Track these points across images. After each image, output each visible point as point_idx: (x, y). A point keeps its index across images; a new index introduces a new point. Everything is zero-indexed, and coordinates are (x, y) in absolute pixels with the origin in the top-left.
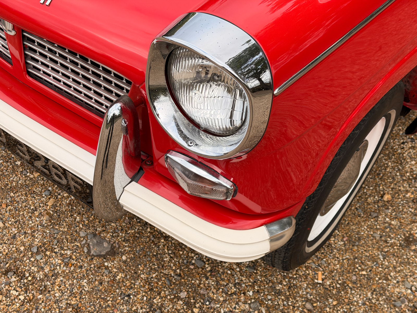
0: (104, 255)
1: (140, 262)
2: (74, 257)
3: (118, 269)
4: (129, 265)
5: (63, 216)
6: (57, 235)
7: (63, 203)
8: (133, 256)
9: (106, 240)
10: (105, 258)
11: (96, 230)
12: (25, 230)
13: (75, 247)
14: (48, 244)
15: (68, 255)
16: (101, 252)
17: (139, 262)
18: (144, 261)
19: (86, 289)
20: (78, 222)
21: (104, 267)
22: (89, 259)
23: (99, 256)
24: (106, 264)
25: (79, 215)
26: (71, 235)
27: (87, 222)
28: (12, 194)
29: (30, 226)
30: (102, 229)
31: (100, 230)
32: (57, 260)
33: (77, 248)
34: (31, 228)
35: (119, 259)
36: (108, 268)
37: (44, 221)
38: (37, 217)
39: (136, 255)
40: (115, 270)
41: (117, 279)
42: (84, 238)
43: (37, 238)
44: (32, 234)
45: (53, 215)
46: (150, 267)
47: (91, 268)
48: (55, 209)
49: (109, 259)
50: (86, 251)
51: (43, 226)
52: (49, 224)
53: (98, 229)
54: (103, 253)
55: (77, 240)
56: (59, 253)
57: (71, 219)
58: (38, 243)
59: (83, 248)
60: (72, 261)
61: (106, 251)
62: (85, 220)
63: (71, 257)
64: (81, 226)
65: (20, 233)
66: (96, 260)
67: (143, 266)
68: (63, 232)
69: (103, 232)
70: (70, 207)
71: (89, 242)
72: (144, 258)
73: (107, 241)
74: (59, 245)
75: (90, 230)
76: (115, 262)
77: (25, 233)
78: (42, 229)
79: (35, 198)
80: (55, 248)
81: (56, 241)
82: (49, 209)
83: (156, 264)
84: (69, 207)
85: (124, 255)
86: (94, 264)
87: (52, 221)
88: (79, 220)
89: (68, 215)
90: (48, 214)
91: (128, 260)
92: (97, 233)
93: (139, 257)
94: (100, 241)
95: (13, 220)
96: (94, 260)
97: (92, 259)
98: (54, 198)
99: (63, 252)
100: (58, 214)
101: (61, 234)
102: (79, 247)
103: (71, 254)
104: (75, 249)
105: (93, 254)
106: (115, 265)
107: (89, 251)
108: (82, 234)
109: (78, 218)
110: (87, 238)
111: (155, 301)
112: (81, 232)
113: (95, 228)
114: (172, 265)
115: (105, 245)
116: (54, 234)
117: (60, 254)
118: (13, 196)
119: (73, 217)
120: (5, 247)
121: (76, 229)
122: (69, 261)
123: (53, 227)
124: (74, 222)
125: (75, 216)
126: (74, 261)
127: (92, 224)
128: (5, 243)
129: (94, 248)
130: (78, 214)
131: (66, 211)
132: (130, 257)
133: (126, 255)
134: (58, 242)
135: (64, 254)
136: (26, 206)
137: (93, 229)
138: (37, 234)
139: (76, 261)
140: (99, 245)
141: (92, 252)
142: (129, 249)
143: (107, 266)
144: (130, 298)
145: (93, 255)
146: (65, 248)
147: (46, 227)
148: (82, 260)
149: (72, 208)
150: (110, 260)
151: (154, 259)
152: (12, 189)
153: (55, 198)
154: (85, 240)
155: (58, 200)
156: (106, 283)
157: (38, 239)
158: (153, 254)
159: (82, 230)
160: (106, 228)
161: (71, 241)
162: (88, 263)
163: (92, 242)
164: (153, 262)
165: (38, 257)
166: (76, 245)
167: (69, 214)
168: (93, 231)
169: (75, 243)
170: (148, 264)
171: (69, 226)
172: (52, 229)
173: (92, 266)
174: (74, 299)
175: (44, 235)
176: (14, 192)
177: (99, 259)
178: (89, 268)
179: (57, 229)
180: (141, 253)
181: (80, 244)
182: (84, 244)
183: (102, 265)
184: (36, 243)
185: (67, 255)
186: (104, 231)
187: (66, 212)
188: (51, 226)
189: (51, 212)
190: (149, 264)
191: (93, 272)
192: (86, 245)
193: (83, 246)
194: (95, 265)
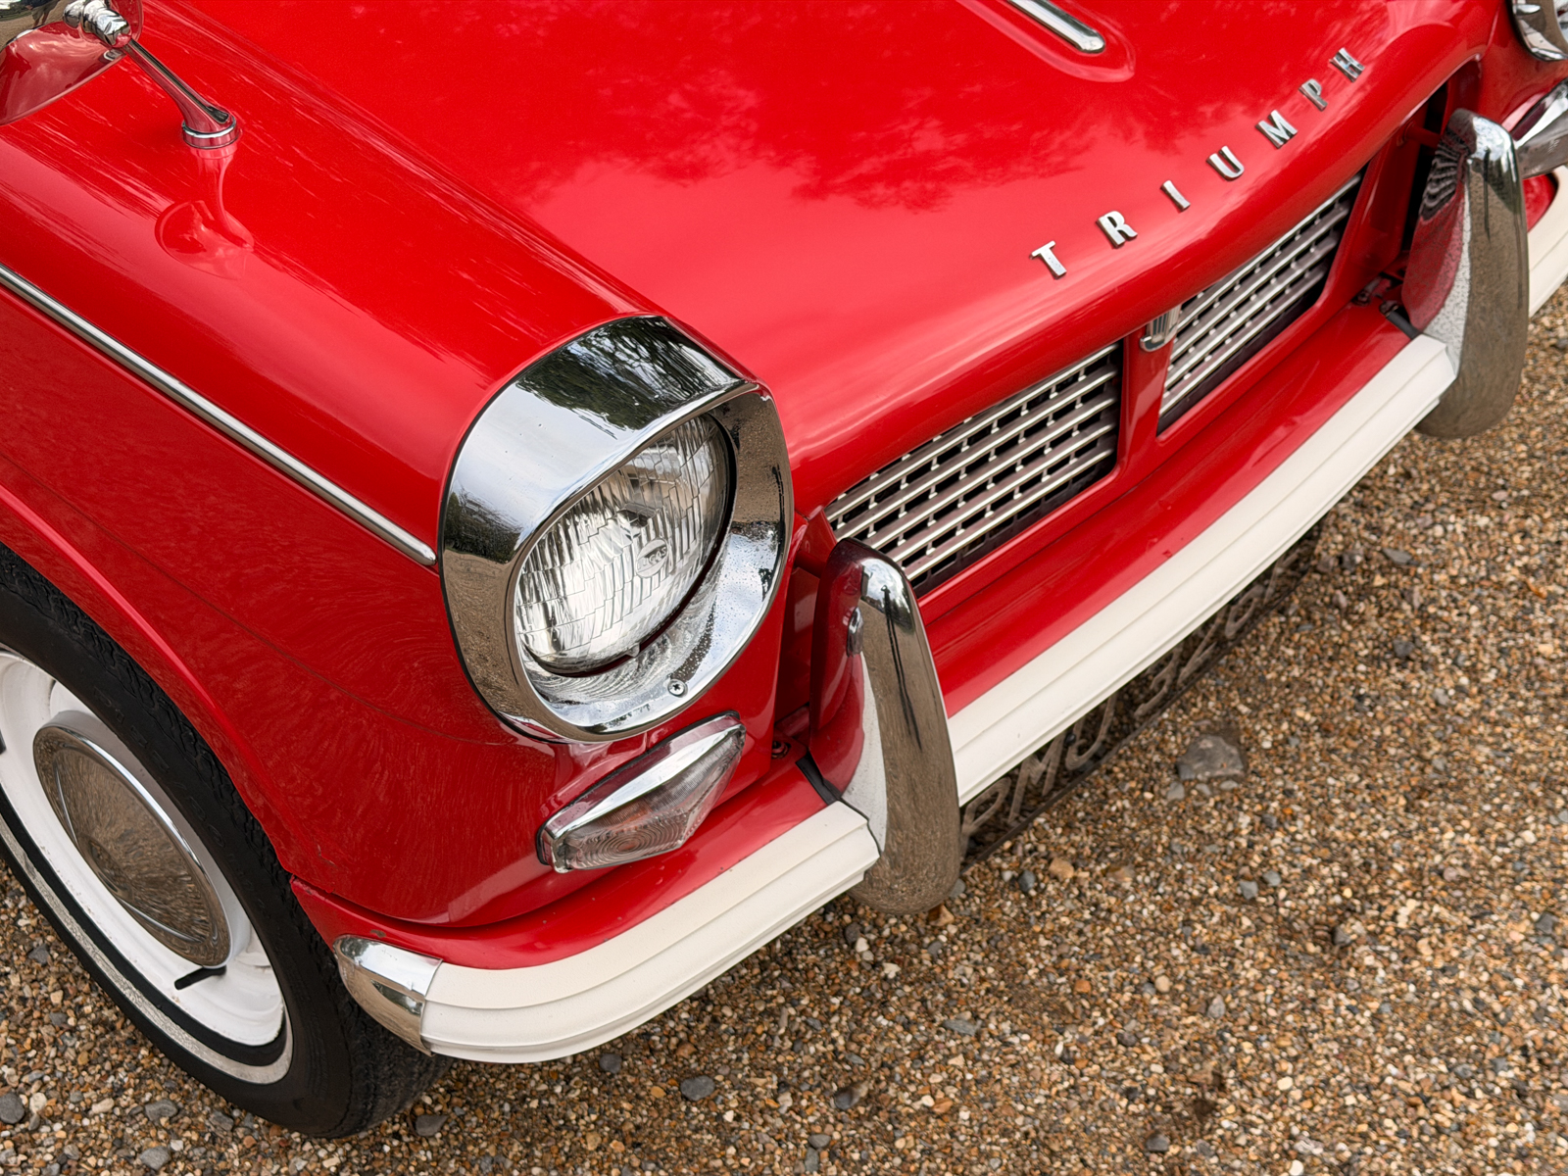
0: (1239, 750)
2: (1258, 808)
3: (1279, 722)
9: (1190, 743)
10: (1248, 749)
11: (1158, 763)
12: (1175, 924)
13: (1224, 807)
16: (1232, 755)
19: (1356, 779)
21: (1280, 748)
22: (1258, 779)
23: (1244, 757)
24: (1267, 745)
27: (1133, 784)
29: (1158, 913)
33: (1226, 803)
34: (1167, 910)
35: (1248, 721)
36: (1280, 740)
37: (1139, 878)
38: (1124, 898)
40: (1285, 726)
41: (1314, 719)
42: (1188, 789)
44: (1189, 906)
47: (1286, 773)
48: (1089, 857)
49: (1248, 739)
50: (1234, 785)
51: (1158, 880)
52: (1151, 865)
53: (1154, 760)
54: (1234, 751)
55: (1197, 804)
58: (1226, 885)
59: (1222, 792)
61: (1225, 744)
63: (1260, 814)
64: (1149, 796)
65: (1187, 937)
66: (1257, 764)
70: (1077, 825)
71: (1202, 777)
73: (1195, 743)
75: (1160, 777)
76: (1258, 727)
77: (1187, 922)
82: (1092, 872)
85: (1234, 708)
86: (1272, 768)
87: (1139, 859)
91: (1250, 700)
92: (1168, 762)
93: (1238, 678)
94: (1196, 755)
95: (1138, 959)
96: (1260, 768)
97: (1255, 772)
98: (1047, 864)
99: (1244, 833)
100: (1108, 849)
101: (1183, 839)
102: (1222, 802)
103: (1249, 814)
104: (1229, 807)
105: (1242, 771)
106: (1270, 726)
107: (1231, 778)
108: (1178, 793)
109: (1118, 804)
110: (1190, 780)
111: (1365, 652)
112: (1172, 796)
113: (1154, 765)
115: (1207, 745)
116: (1183, 854)
119: (1117, 815)
121: (1159, 808)
122: (1273, 816)
124: (1135, 814)
125: (1113, 809)
128: (1231, 964)
129: (1219, 768)
130: (1106, 803)
131: (1095, 833)
132: (1238, 697)
133: (1233, 704)
135: (1250, 829)
136: (1080, 933)
137: (1156, 771)
139: (1271, 801)
140: (1209, 757)
141: (1237, 771)
142: (1213, 698)
143: (1272, 743)
144: (1367, 696)
146: (1230, 827)
147: (1160, 873)
148: (1264, 791)
150: (1251, 737)
153: (1044, 861)
154: (1198, 788)
155: (1055, 853)
156: (1331, 741)
157: (1209, 888)
159: (1162, 794)
161: (1204, 818)
162: (1271, 780)
163: (1203, 771)
165: (1275, 881)
166: (1214, 809)
168: (1165, 770)
169: (1209, 808)
171: (1152, 822)
172: (1170, 859)
173: (1278, 771)
174: (1391, 800)
177: (1255, 760)
178: (1287, 777)
179: (1167, 849)
181: (1213, 796)
182: (1212, 788)
183: (1271, 752)
184: (1225, 890)
185: (1254, 823)
189: (1104, 866)
191: (1299, 767)
192: (1215, 784)
193: (1217, 791)
194: (1274, 765)
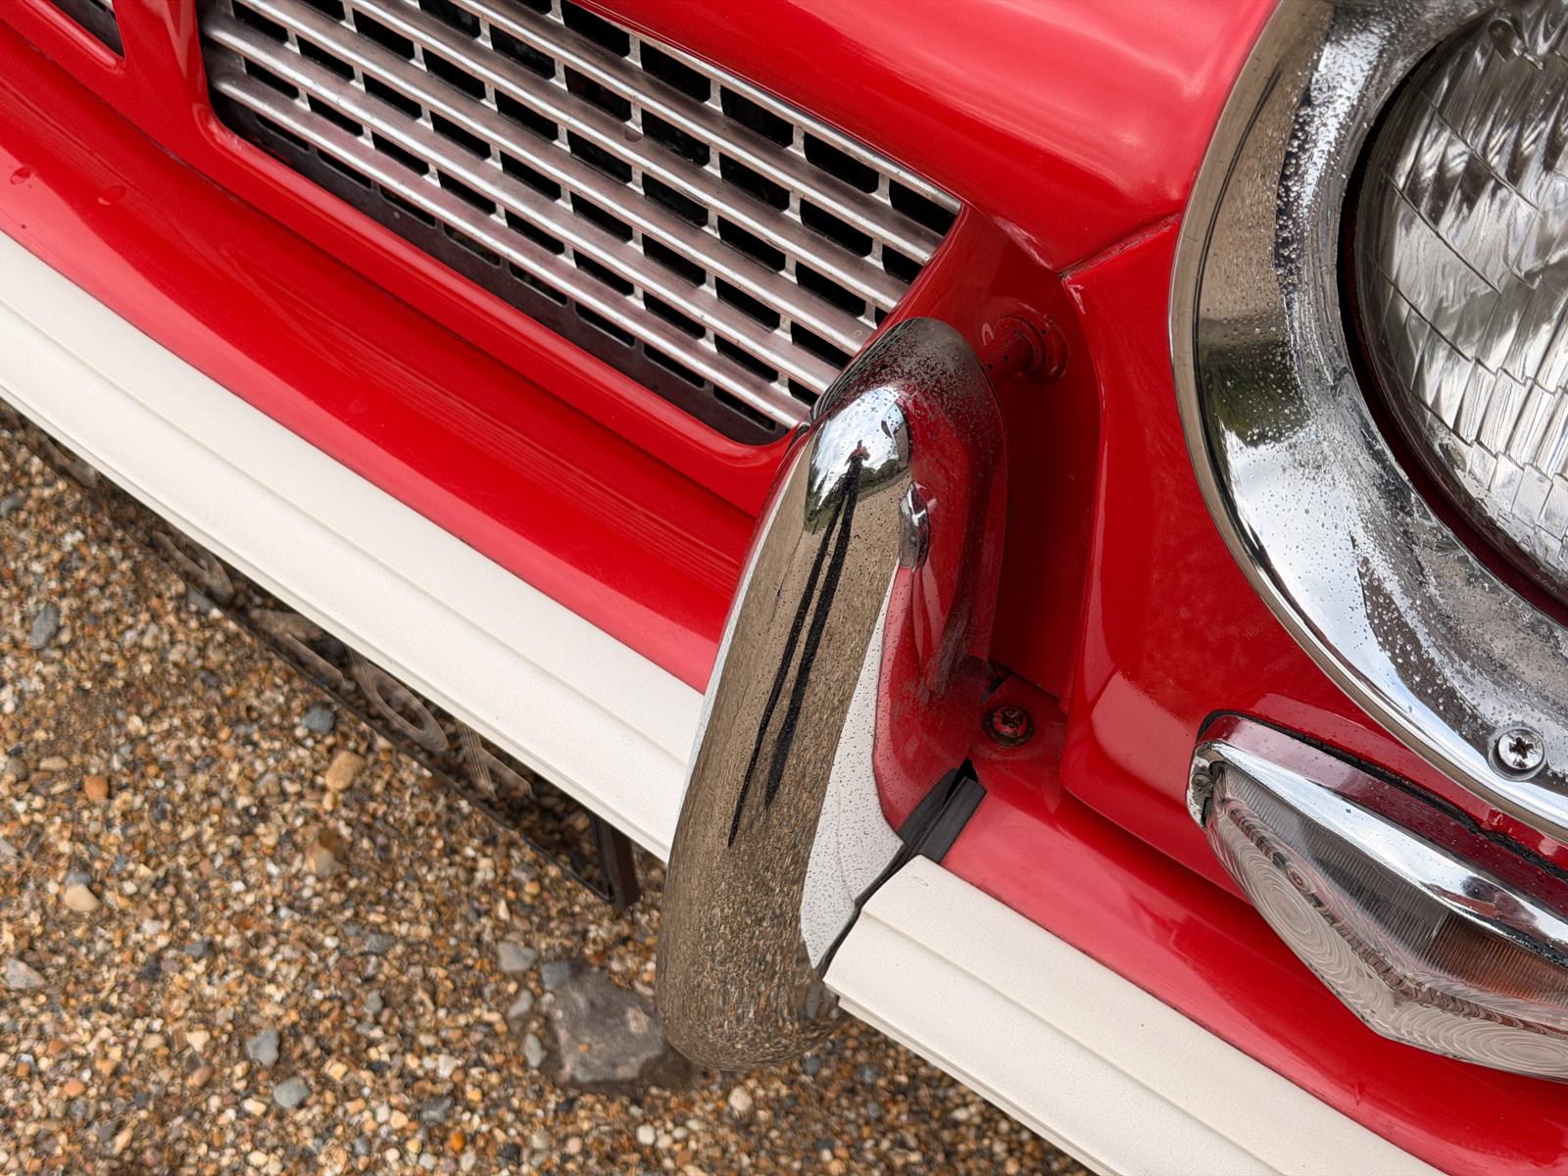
0: (632, 1082)
1: (826, 1125)
2: (473, 1094)
4: (767, 1144)
5: (407, 852)
6: (379, 965)
7: (404, 775)
8: (784, 1091)
9: (640, 995)
10: (637, 1102)
11: (584, 933)
12: (209, 930)
13: (476, 1036)
14: (335, 1014)
15: (443, 1081)
16: (615, 1066)
17: (818, 1127)
18: (848, 1121)
20: (485, 888)
21: (634, 1158)
22: (552, 1106)
23: (606, 1088)
24: (645, 1135)
25: (489, 851)
26: (454, 960)
27: (531, 888)
28: (135, 724)
29: (237, 906)
30: (616, 929)
31: (603, 933)
32: (383, 1113)
33: (490, 1042)
34: (241, 921)
35: (710, 1107)
36: (659, 1161)
37: (310, 880)
38: (273, 858)
39: (803, 1086)
42: (521, 980)
43: (272, 980)
44: (245, 954)
45: (352, 845)
46: (882, 1157)
47: (566, 1158)
48: (363, 810)
49: (659, 1103)
50: (534, 1060)
51: (306, 910)
52: (336, 898)
53: (592, 928)
54: (625, 1072)
55: (487, 991)
56: (395, 1071)
57: (451, 871)
58: (280, 1012)
59: (519, 1039)
60: (466, 1116)
61: (643, 1056)
62: (522, 876)
63: (456, 1094)
64: (502, 911)
65: (181, 948)
66: (592, 1109)
67: (842, 1153)
68: (412, 946)
69: (621, 950)
70: (442, 800)
71: (551, 1005)
72: (844, 1102)
73: (641, 1002)
74: (390, 1023)
75: (550, 934)
76: (694, 1125)
77: (212, 949)
78: (299, 930)
79: (255, 745)
80: (372, 1043)
81: (373, 1000)
82: (332, 813)
83: (912, 1142)
84: (434, 801)
85: (741, 1084)
86: (581, 1135)
87: (352, 883)
88: (490, 876)
89: (431, 847)
90: (328, 838)
91: (763, 1115)
92: (588, 951)
93: (821, 1099)
94: (609, 1002)
95: (144, 871)
96: (582, 1113)
97: (571, 1102)
98: (356, 751)
99: (412, 1062)
100: (381, 840)
101: (399, 958)
102: (496, 1035)
103: (458, 1077)
104: (478, 1045)
105: (573, 1079)
106: (693, 1145)
107: (552, 1058)
108: (511, 959)
109: (484, 863)
110: (540, 981)
112: (503, 949)
113: (579, 927)
114: (999, 1148)
115: (636, 1022)
116: (363, 954)
117: (401, 1075)
118: (144, 732)
119: (458, 859)
120: (105, 1033)
121: (477, 928)
122: (448, 1115)
123: (356, 914)
124: (464, 889)
125: (470, 852)
126: (476, 1120)
127: (558, 899)
128: (107, 1008)
129: (575, 1037)
130: (486, 843)
131: (419, 823)
132: (772, 1094)
133: (751, 1084)
134: (385, 1006)
135: (420, 1073)
136: (209, 793)
137: (566, 928)
138: (271, 956)
139: (486, 1117)
140: (603, 1023)
141: (569, 1068)
143: (653, 1148)
145: (573, 1082)
146: (426, 1040)
147: (321, 914)
148: (517, 1112)
149: (450, 808)
150: (667, 1109)
151: (899, 1113)
152: (133, 694)
153: (362, 748)
154: (525, 996)
155: (376, 762)
157: (279, 986)
158: (891, 1082)
159: (512, 937)
160: (633, 923)
161: (451, 999)
162: (548, 1129)
163: (565, 1009)
164: (893, 1129)
165: (285, 1095)
166: (479, 1021)
167: (439, 844)
168: (568, 943)
169: (477, 1012)
170: (869, 1144)
171: (442, 912)
172: (351, 930)
173: (574, 1146)
175: (308, 962)
176: (147, 710)
177: (605, 1108)
178: (556, 1158)
179: (376, 929)
180: (826, 1072)
181: (505, 1018)
182: (525, 1019)
183: (624, 1139)
184: (269, 1010)
185: (434, 1082)
186: (624, 940)
187: (421, 831)
188: (348, 913)
189: (345, 831)
190: (877, 1144)
192: (534, 1025)
193: (516, 1028)
194: (589, 1140)
